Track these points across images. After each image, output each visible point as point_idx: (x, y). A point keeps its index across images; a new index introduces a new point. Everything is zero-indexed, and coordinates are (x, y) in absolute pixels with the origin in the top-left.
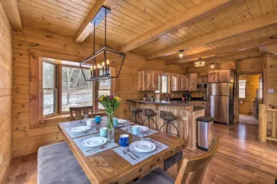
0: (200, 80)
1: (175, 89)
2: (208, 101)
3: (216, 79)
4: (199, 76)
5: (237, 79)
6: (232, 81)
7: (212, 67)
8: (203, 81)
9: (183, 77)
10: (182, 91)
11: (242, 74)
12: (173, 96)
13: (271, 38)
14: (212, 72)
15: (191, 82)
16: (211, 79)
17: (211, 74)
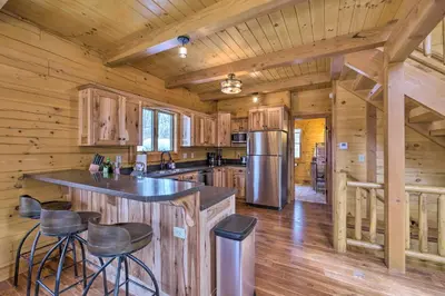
0: (236, 127)
1: (188, 142)
2: (249, 165)
3: (261, 124)
4: (234, 119)
5: (291, 126)
6: (286, 129)
7: (255, 99)
8: (241, 128)
9: (205, 119)
10: (202, 147)
11: (299, 117)
12: (185, 158)
13: (356, 36)
14: (255, 110)
15: (221, 130)
16: (253, 123)
17: (254, 113)
